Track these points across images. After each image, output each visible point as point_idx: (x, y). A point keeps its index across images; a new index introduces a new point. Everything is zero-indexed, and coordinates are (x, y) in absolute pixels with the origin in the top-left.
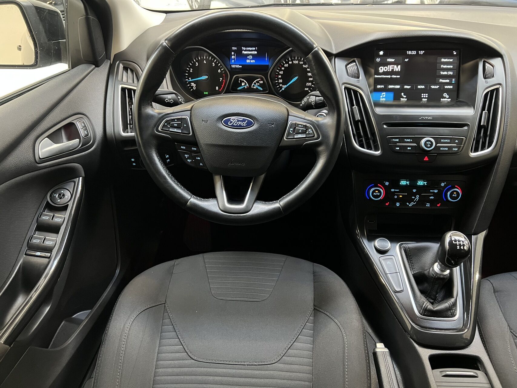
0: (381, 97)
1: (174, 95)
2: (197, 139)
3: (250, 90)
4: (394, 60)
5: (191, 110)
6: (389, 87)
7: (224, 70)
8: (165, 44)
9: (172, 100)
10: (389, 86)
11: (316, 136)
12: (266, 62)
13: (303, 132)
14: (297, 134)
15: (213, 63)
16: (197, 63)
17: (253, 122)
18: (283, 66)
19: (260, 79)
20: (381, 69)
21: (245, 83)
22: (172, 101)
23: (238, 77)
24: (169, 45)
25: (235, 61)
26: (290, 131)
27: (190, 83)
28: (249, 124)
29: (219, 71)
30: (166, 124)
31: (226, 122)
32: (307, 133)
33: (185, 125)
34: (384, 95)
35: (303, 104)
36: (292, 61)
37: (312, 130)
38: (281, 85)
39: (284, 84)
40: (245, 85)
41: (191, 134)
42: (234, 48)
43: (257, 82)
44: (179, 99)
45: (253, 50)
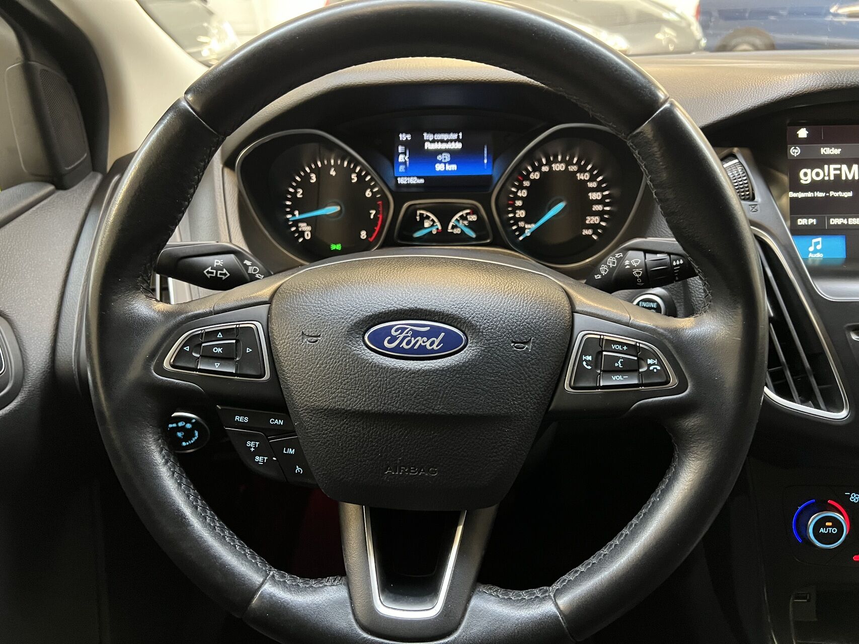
0: (811, 249)
1: (232, 256)
2: (285, 393)
3: (444, 238)
4: (840, 150)
5: (270, 302)
6: (831, 223)
7: (381, 191)
8: (184, 104)
9: (225, 271)
10: (831, 220)
11: (674, 381)
12: (484, 166)
13: (629, 369)
14: (606, 375)
15: (354, 176)
16: (313, 176)
17: (464, 337)
18: (527, 178)
19: (468, 211)
20: (806, 174)
21: (433, 220)
22: (225, 274)
23: (413, 207)
24: (198, 108)
25: (406, 169)
26: (584, 363)
27: (296, 223)
28: (451, 345)
29: (368, 194)
30: (187, 348)
31: (377, 339)
32: (641, 370)
33: (248, 350)
34: (818, 243)
35: (604, 273)
36: (549, 163)
37: (660, 363)
38: (521, 224)
39: (528, 220)
40: (432, 224)
41: (267, 376)
42: (403, 137)
43: (463, 218)
44: (246, 267)
45: (451, 141)
